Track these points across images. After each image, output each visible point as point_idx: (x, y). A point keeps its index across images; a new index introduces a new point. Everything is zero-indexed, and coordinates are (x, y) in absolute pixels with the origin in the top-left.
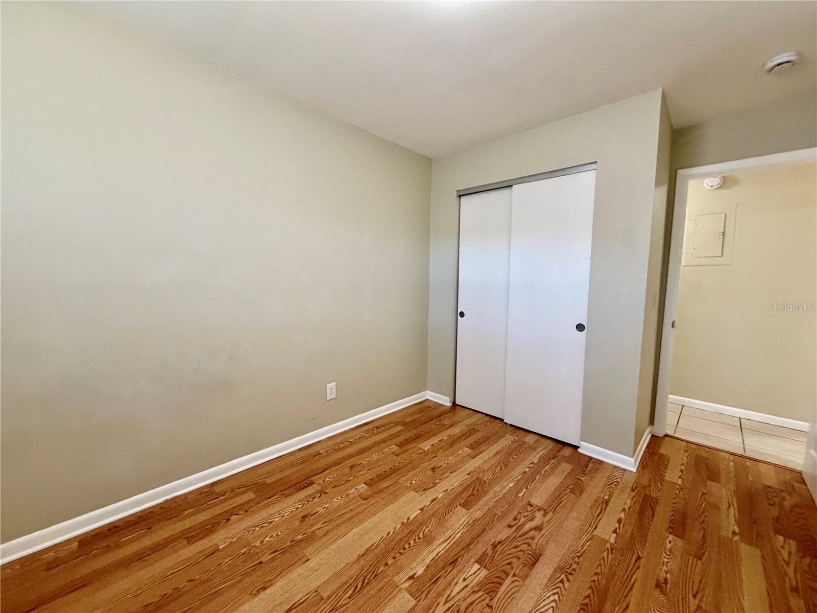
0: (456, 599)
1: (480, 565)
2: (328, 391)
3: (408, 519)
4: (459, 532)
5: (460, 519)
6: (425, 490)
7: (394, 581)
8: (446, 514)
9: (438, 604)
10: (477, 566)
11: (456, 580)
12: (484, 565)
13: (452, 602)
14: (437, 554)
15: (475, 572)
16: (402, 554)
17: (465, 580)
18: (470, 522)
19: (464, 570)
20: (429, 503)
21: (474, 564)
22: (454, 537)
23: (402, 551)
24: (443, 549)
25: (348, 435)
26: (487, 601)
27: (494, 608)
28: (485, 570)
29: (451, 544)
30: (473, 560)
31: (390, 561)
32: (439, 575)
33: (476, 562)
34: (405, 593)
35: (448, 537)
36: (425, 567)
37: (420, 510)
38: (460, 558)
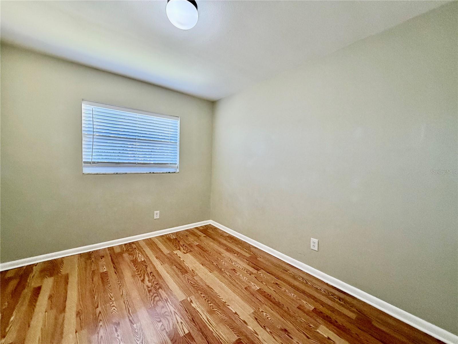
0: (174, 316)
1: (187, 334)
2: (312, 244)
3: (228, 305)
4: (213, 330)
5: (225, 334)
6: (256, 319)
7: (192, 295)
8: (230, 326)
9: (175, 309)
10: (187, 332)
11: (183, 318)
12: (186, 336)
13: (173, 314)
14: (200, 314)
15: (183, 330)
16: (205, 300)
17: (181, 323)
18: (220, 340)
19: (187, 324)
20: (242, 319)
21: (189, 331)
22: (210, 326)
23: (207, 300)
24: (203, 318)
25: (314, 281)
26: (167, 329)
27: (162, 332)
28: (183, 335)
29: (206, 323)
30: (191, 331)
31: (202, 295)
32: (188, 312)
33: (189, 332)
34: (185, 298)
35: (211, 323)
36: (195, 308)
37: (236, 312)
38: (195, 324)
